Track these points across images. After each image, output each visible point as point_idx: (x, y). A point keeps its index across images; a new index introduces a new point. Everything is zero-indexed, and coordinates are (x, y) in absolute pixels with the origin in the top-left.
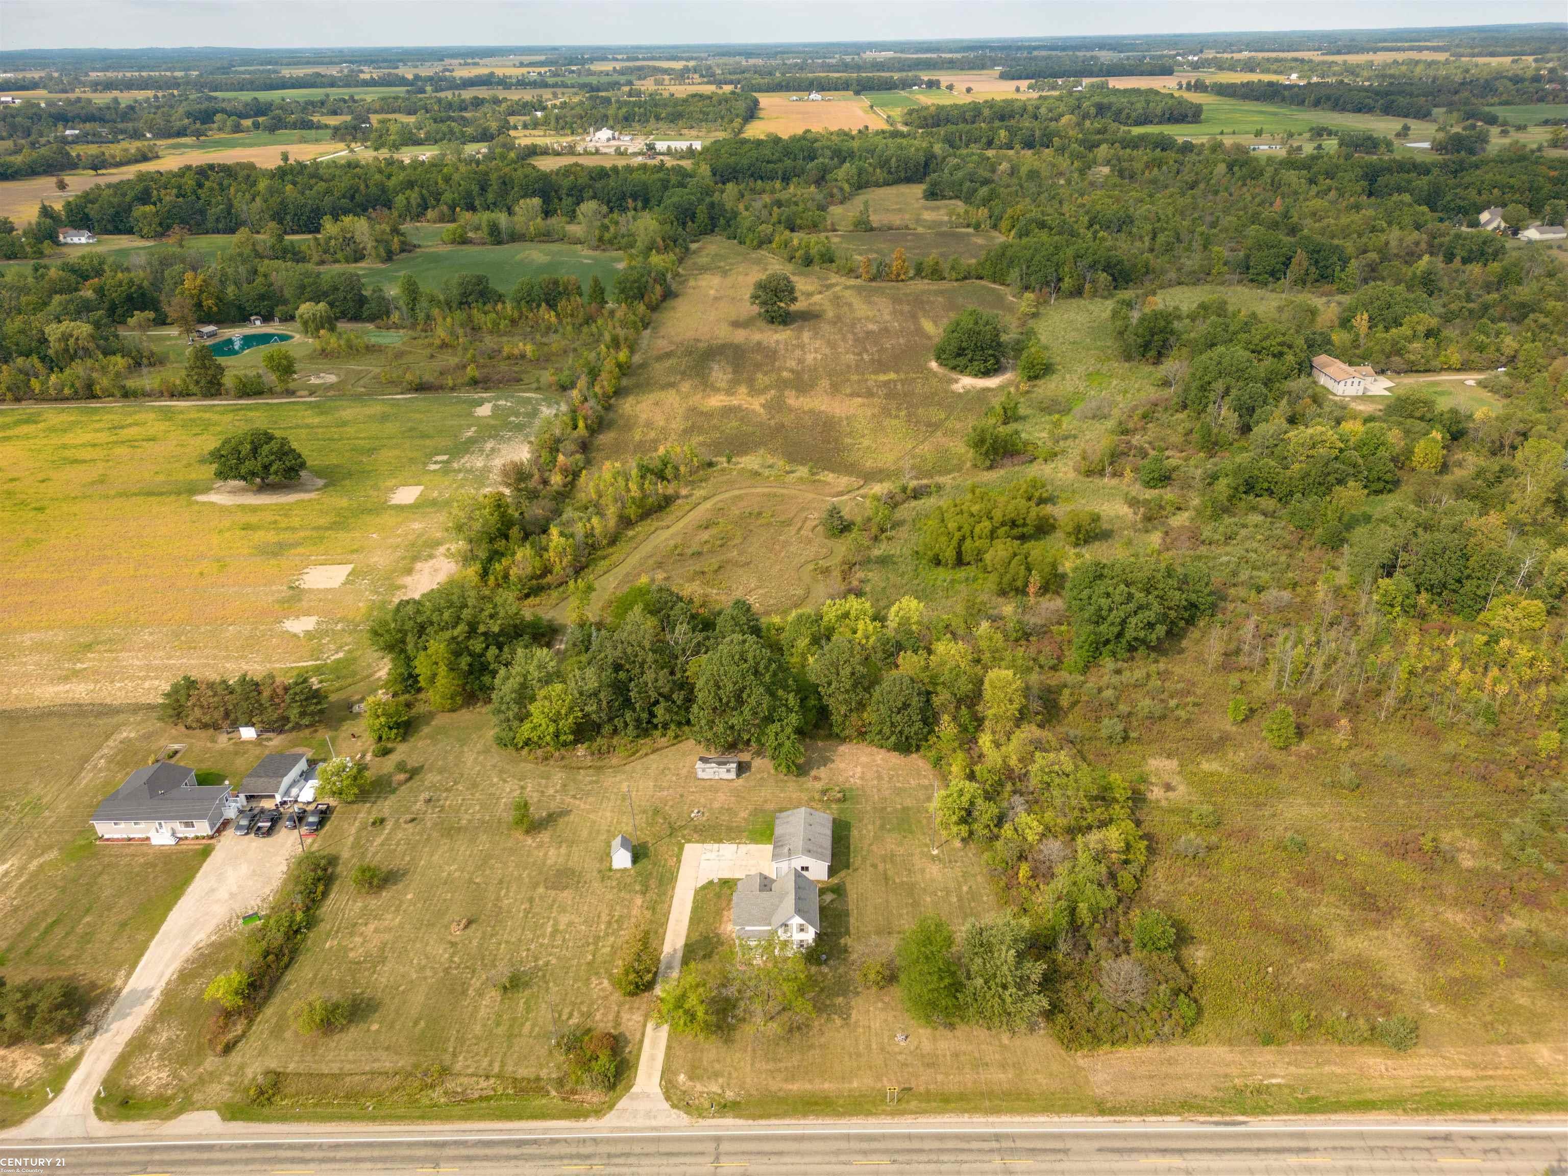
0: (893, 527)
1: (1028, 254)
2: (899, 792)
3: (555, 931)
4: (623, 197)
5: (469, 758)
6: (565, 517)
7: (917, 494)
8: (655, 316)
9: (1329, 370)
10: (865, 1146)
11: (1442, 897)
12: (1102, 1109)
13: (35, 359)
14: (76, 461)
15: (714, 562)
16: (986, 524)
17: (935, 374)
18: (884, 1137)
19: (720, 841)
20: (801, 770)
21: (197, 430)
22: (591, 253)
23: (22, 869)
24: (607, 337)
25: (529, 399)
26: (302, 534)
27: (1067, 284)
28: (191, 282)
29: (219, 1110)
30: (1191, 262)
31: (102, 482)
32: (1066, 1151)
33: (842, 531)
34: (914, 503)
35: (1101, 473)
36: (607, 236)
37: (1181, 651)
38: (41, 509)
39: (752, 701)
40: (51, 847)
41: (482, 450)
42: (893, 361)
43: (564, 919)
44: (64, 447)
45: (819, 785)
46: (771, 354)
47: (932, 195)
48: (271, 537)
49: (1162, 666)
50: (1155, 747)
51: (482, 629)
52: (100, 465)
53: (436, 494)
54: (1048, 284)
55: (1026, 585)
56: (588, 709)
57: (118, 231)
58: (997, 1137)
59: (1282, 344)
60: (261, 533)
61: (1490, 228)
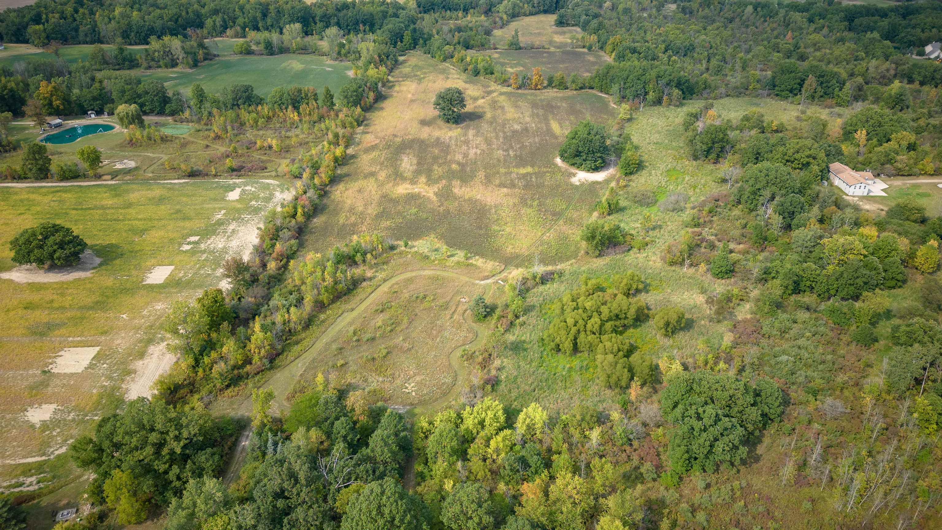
0: (525, 314)
1: (625, 74)
4: (357, 23)
7: (544, 280)
8: (368, 115)
9: (840, 175)
15: (384, 348)
16: (596, 320)
17: (559, 168)
21: (22, 210)
22: (332, 62)
24: (331, 134)
25: (268, 184)
26: (69, 314)
27: (651, 96)
28: (44, 88)
30: (735, 79)
33: (485, 316)
34: (541, 288)
35: (682, 264)
36: (343, 51)
41: (225, 232)
46: (445, 148)
47: (561, 23)
48: (44, 317)
51: (166, 450)
53: (182, 274)
54: (637, 96)
57: (18, 41)
59: (808, 157)
61: (932, 56)
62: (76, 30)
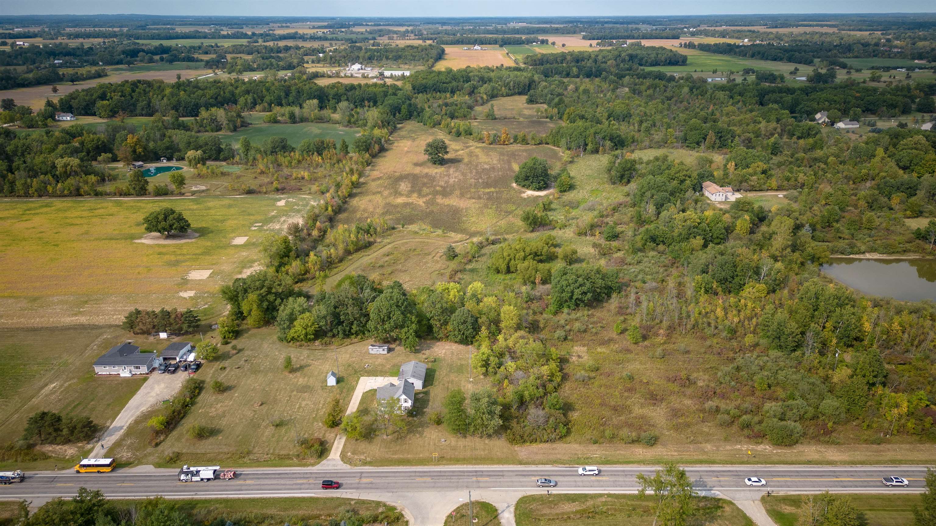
0: (478, 257)
1: (572, 132)
2: (460, 359)
3: (299, 408)
4: (363, 100)
5: (265, 345)
6: (318, 249)
7: (493, 243)
8: (374, 160)
9: (709, 189)
10: (421, 474)
11: (685, 395)
12: (521, 463)
13: (49, 176)
14: (73, 224)
15: (389, 270)
16: (522, 254)
17: (514, 189)
18: (430, 472)
19: (377, 376)
20: (417, 351)
21: (134, 211)
22: (344, 128)
23: (61, 386)
24: (347, 169)
25: (305, 198)
26: (188, 257)
27: (590, 147)
28: (131, 140)
29: (153, 465)
30: (658, 136)
31: (87, 234)
32: (503, 476)
33: (454, 257)
34: (492, 246)
35: (585, 234)
36: (353, 120)
37: (603, 307)
38: (57, 245)
39: (395, 318)
40: (74, 378)
41: (279, 221)
42: (495, 183)
43: (304, 403)
44: (66, 218)
45: (424, 357)
46: (432, 179)
47: (531, 101)
48: (173, 258)
49: (590, 312)
50: (579, 343)
51: (274, 290)
52: (85, 227)
53: (254, 240)
54: (580, 147)
55: (535, 279)
56: (321, 324)
57: (87, 114)
58: (476, 472)
59: (685, 176)
60: (168, 256)
61: (820, 122)
62: (134, 105)
